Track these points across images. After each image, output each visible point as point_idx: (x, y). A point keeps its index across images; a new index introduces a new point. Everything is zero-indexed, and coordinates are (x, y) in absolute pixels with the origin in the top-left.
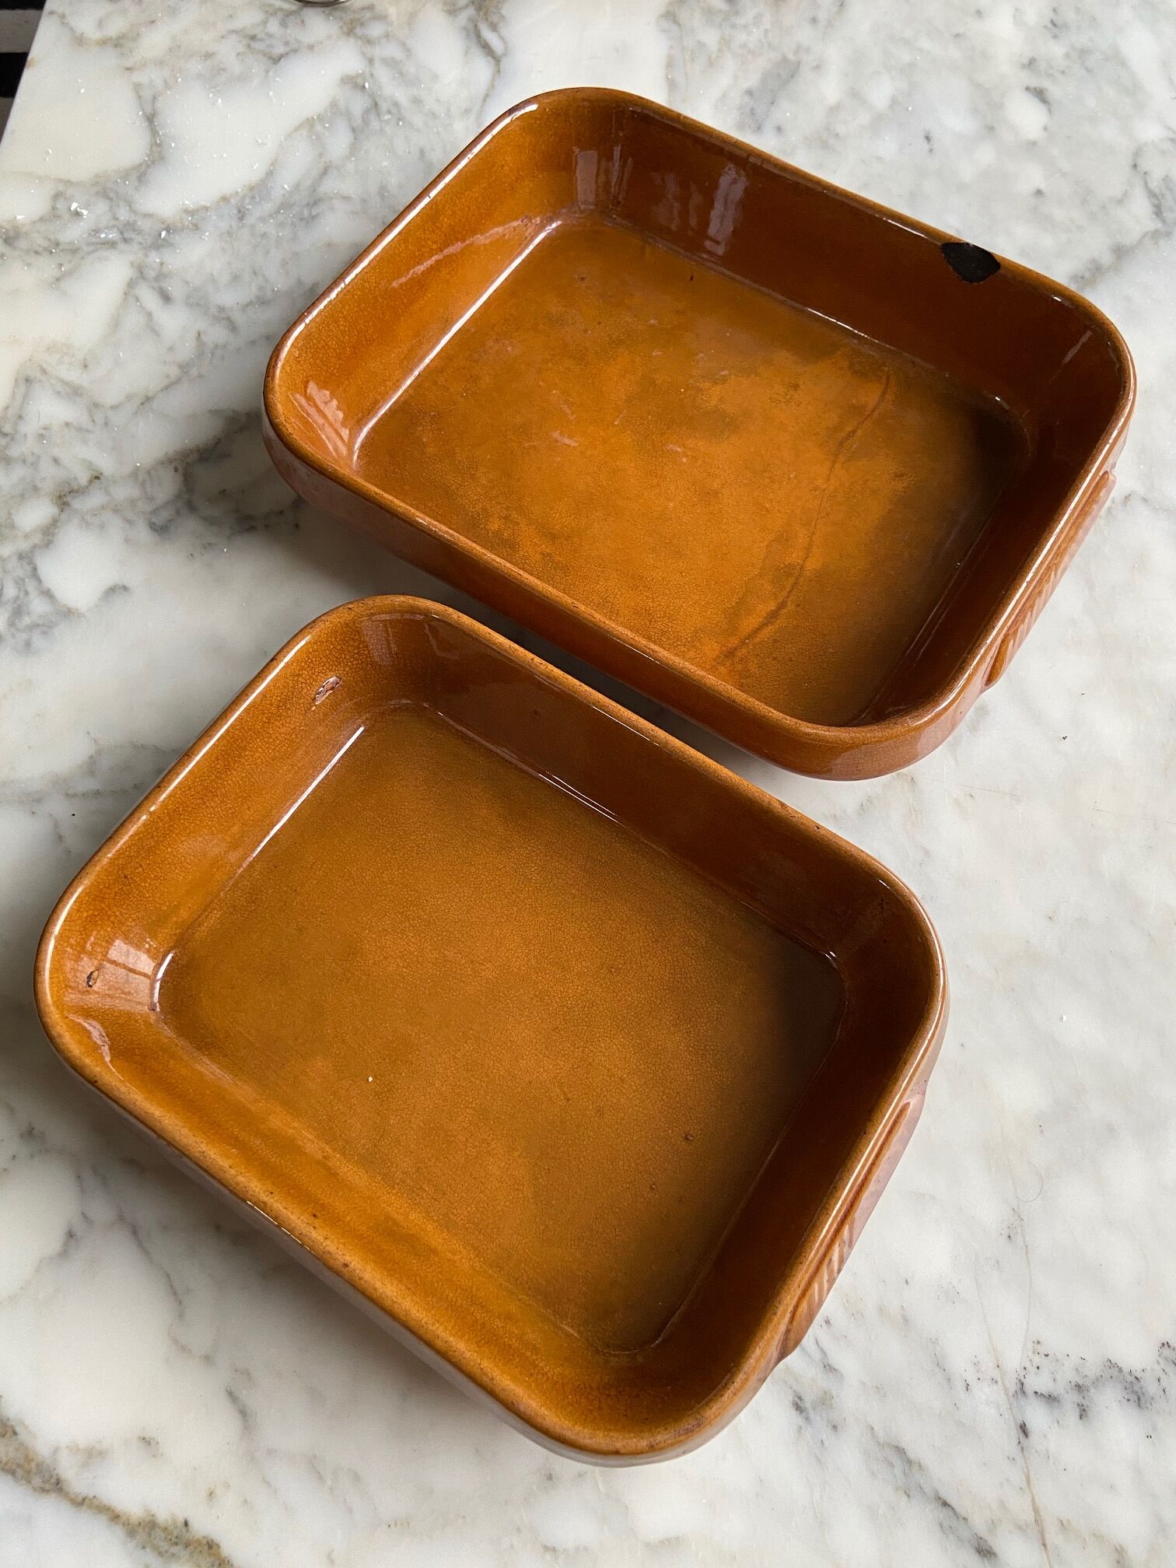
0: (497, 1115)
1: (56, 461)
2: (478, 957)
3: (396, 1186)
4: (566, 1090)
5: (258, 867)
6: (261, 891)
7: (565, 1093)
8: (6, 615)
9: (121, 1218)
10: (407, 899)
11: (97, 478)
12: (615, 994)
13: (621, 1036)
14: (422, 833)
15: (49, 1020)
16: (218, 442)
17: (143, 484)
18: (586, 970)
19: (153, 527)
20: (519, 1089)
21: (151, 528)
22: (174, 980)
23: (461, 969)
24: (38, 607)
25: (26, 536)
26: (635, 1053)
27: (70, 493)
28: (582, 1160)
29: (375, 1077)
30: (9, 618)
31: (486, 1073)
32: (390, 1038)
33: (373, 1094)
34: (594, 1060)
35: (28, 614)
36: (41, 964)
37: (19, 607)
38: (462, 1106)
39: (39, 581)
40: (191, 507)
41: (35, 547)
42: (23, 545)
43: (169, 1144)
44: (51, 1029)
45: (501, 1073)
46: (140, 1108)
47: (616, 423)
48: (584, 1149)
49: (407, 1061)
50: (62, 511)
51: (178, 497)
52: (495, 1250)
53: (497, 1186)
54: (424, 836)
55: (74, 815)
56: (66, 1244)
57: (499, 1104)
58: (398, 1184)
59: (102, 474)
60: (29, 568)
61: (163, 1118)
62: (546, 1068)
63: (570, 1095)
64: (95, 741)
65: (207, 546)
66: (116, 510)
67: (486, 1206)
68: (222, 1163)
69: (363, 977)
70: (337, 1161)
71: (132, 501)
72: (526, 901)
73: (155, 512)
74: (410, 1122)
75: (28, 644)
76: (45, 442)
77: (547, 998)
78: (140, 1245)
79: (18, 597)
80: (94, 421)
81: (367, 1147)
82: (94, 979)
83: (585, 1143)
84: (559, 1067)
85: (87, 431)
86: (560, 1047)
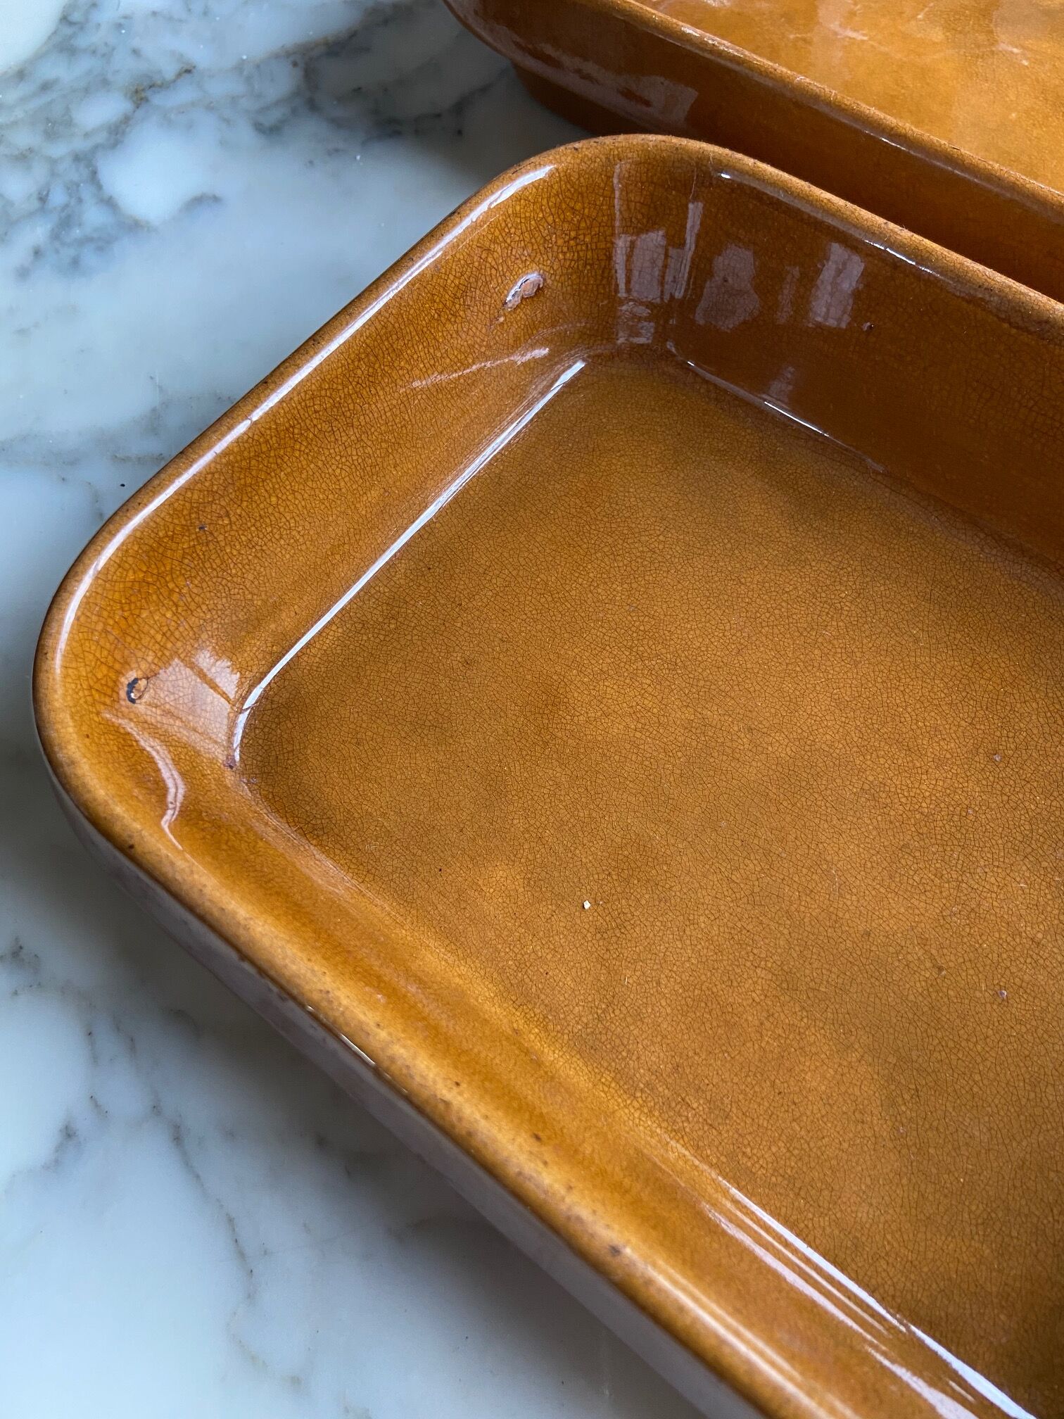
0: (812, 984)
1: (136, 52)
2: (761, 722)
3: (638, 1094)
4: (934, 952)
5: (402, 567)
6: (406, 602)
7: (932, 958)
8: (49, 226)
9: (156, 1109)
10: (638, 628)
11: (188, 71)
12: (1005, 798)
13: (1024, 868)
14: (658, 533)
15: (54, 735)
16: (353, 35)
17: (249, 79)
18: (948, 756)
19: (260, 128)
20: (849, 944)
21: (257, 129)
22: (265, 726)
23: (732, 740)
24: (94, 216)
25: (87, 135)
26: (1053, 899)
27: (151, 87)
28: (977, 1077)
29: (595, 903)
30: (53, 229)
31: (787, 912)
32: (618, 840)
33: (592, 930)
34: (979, 905)
35: (80, 225)
36: (49, 642)
37: (69, 217)
38: (748, 964)
39: (99, 187)
40: (313, 106)
41: (96, 148)
42: (80, 145)
43: (262, 972)
44: (56, 749)
45: (814, 914)
46: (210, 901)
47: (920, 17)
48: (979, 1060)
49: (648, 881)
50: (138, 108)
51: (296, 94)
52: (828, 1230)
53: (824, 1112)
54: (661, 538)
55: (123, 485)
56: (60, 1148)
57: (815, 966)
58: (642, 1091)
59: (194, 67)
60: (85, 173)
61: (252, 922)
62: (894, 912)
63: (941, 962)
64: (160, 387)
65: (335, 152)
66: (210, 108)
67: (805, 1146)
68: (362, 1017)
69: (570, 741)
70: (533, 1038)
71: (233, 98)
72: (835, 642)
73: (264, 110)
74: (659, 983)
75: (75, 263)
76: (123, 31)
77: (884, 795)
78: (187, 1163)
79: (67, 206)
80: (189, 10)
81: (585, 1020)
82: (139, 691)
83: (979, 1048)
84: (917, 912)
85: (180, 21)
86: (916, 878)
